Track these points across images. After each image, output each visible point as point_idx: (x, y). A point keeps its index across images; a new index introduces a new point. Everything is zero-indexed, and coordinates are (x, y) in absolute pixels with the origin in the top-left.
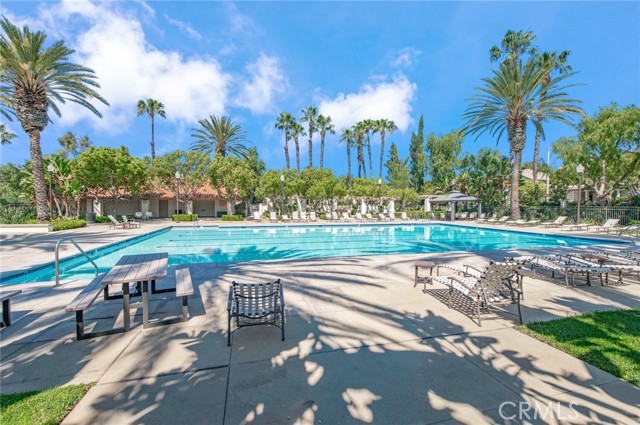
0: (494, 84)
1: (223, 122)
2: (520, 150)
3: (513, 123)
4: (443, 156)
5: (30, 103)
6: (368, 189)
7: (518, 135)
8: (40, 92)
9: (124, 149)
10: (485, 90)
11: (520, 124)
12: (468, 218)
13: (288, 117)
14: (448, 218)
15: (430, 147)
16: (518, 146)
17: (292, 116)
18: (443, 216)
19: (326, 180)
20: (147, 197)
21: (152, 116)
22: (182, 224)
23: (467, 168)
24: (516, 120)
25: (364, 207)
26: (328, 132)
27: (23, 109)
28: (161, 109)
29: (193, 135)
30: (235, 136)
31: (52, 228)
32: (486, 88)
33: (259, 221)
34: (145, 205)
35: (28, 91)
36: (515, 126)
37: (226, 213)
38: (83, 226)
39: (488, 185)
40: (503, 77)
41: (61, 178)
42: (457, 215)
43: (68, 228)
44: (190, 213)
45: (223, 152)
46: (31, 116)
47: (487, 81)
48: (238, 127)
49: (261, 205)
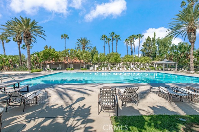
0: (180, 16)
1: (84, 39)
2: (194, 42)
3: (189, 31)
4: (163, 46)
5: (27, 38)
6: (130, 59)
7: (192, 36)
8: (30, 35)
9: (53, 49)
10: (177, 19)
11: (193, 31)
12: (170, 70)
13: (105, 36)
14: (162, 70)
15: (158, 43)
16: (192, 41)
17: (106, 35)
18: (160, 69)
19: (115, 57)
20: (61, 63)
21: (65, 39)
22: (68, 71)
23: (173, 50)
24: (191, 30)
25: (131, 65)
26: (119, 40)
27: (25, 39)
28: (67, 37)
29: (76, 44)
30: (88, 43)
31: (30, 72)
32: (177, 18)
33: (92, 70)
34: (60, 65)
35: (26, 34)
36: (191, 32)
37: (83, 68)
38: (40, 71)
39: (181, 57)
40: (184, 13)
41: (38, 58)
42: (166, 69)
43: (35, 72)
44: (72, 68)
45: (84, 49)
46: (27, 41)
47: (177, 15)
48: (89, 40)
49: (96, 65)
